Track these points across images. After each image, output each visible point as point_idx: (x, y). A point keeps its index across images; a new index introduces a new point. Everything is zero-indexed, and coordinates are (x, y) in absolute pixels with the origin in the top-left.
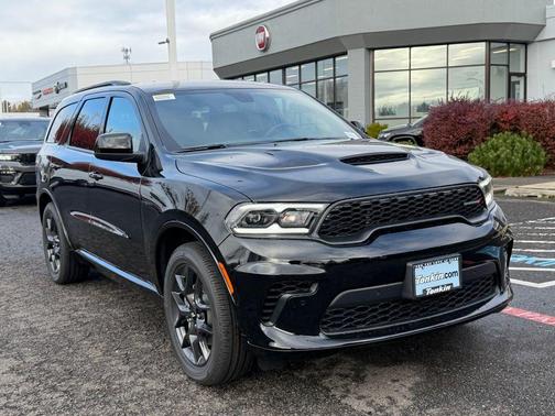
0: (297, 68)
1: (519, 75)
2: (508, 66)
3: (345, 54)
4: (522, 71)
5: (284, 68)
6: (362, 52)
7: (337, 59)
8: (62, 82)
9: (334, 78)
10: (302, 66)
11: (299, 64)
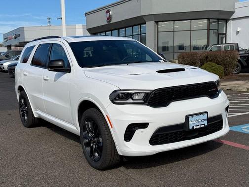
0: (124, 29)
1: (223, 34)
2: (218, 30)
3: (145, 23)
4: (224, 32)
5: (118, 29)
6: (152, 23)
7: (142, 26)
8: (17, 34)
9: (141, 34)
10: (127, 29)
11: (125, 28)
